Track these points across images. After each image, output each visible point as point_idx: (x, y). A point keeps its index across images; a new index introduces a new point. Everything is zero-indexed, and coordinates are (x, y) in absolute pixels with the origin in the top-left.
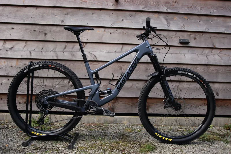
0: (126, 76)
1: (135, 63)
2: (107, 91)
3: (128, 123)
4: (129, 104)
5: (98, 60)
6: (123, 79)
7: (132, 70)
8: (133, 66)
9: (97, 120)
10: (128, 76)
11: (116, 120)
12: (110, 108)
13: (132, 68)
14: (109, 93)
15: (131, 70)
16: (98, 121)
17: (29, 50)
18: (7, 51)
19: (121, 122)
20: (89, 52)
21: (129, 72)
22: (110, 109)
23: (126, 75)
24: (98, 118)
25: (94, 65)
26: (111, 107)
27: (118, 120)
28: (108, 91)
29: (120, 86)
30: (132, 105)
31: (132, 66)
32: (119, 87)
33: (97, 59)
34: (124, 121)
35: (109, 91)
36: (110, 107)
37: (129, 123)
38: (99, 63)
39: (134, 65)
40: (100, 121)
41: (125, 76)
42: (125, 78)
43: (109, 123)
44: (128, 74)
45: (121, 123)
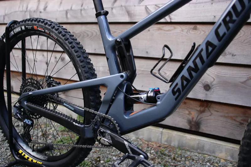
0: (204, 54)
1: (239, 8)
2: (145, 95)
3: (229, 158)
4: (235, 120)
5: (173, 21)
6: (193, 66)
7: (225, 34)
8: (232, 21)
9: (165, 139)
10: (208, 55)
11: (203, 147)
12: (193, 121)
13: (228, 28)
14: (151, 100)
15: (221, 34)
16: (167, 141)
17: (66, 9)
18: (40, 12)
19: (214, 152)
20: (156, 5)
21: (215, 42)
22: (193, 123)
23: (202, 50)
24: (167, 136)
25: (164, 30)
26: (195, 119)
27: (207, 147)
28: (151, 94)
29: (179, 86)
30: (243, 124)
31: (228, 19)
32: (179, 89)
33: (171, 19)
34: (221, 153)
35: (150, 97)
36: (193, 118)
37: (231, 160)
38: (175, 28)
39: (234, 18)
40: (171, 141)
41: (200, 55)
42: (198, 60)
43: (188, 150)
44: (210, 49)
45: (213, 155)
